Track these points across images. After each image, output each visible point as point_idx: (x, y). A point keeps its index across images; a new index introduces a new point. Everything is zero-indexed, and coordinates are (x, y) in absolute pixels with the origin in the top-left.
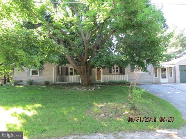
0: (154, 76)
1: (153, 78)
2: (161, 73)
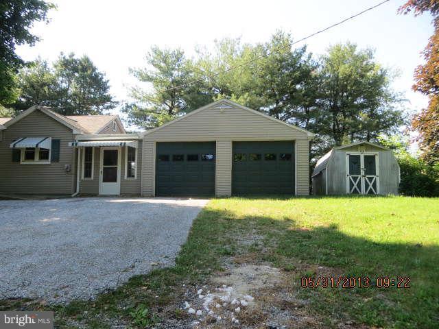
0: (83, 174)
1: (78, 181)
2: (102, 166)
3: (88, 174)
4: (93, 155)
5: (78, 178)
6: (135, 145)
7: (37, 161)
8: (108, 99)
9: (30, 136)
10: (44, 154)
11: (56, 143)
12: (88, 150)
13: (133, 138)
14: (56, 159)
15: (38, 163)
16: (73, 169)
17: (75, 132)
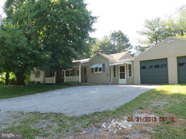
0: (113, 76)
1: (111, 79)
2: (119, 73)
3: (115, 76)
4: (116, 68)
5: (111, 78)
6: (131, 63)
7: (98, 72)
8: (129, 45)
9: (96, 64)
10: (100, 69)
11: (104, 65)
12: (114, 67)
13: (130, 60)
14: (104, 71)
15: (95, 73)
16: (109, 74)
17: (109, 61)
